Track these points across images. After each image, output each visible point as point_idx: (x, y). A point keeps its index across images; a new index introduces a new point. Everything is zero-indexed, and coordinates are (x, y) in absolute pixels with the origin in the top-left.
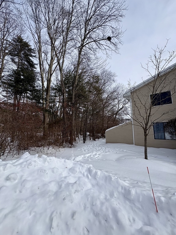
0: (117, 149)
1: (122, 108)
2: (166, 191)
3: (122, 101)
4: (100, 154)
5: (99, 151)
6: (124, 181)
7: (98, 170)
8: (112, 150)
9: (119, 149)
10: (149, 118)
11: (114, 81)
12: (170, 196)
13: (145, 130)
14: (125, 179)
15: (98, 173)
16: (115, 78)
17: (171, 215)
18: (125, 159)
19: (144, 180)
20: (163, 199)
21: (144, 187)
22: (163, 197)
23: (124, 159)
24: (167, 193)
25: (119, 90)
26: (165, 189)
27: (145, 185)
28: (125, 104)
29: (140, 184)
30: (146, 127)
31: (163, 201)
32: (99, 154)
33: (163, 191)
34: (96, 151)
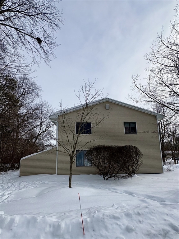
0: (37, 182)
1: (44, 132)
2: (89, 211)
3: (46, 123)
4: (11, 193)
5: (9, 190)
6: (51, 217)
7: (15, 216)
8: (30, 184)
9: (39, 181)
10: (75, 146)
11: (38, 96)
12: (93, 215)
13: (72, 157)
14: (51, 215)
15: (16, 219)
16: (40, 93)
17: (94, 230)
18: (49, 192)
19: (70, 209)
20: (88, 220)
21: (72, 215)
22: (88, 218)
23: (47, 192)
24: (90, 214)
25: (43, 108)
26: (88, 211)
27: (72, 213)
28: (49, 127)
29: (67, 214)
30: (73, 155)
31: (89, 221)
32: (9, 194)
33: (86, 213)
34: (4, 190)
